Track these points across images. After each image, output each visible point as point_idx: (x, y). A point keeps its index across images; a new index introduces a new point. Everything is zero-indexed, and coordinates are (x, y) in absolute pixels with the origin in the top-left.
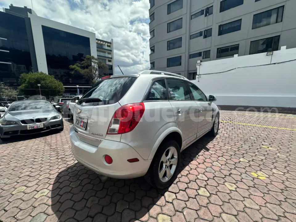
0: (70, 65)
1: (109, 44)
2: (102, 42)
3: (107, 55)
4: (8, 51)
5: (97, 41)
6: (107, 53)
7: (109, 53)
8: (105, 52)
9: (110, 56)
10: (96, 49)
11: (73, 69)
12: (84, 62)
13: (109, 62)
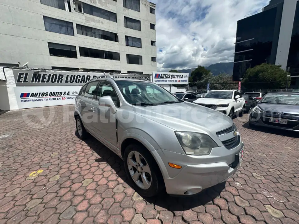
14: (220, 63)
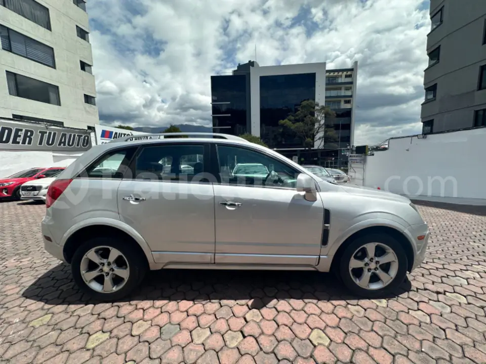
0: (280, 120)
1: (349, 73)
2: (336, 74)
3: (343, 93)
4: (230, 115)
5: (328, 74)
6: (343, 88)
7: (347, 89)
8: (340, 89)
9: (348, 93)
10: (324, 86)
11: (282, 125)
12: (299, 112)
13: (346, 105)
14: (186, 125)
